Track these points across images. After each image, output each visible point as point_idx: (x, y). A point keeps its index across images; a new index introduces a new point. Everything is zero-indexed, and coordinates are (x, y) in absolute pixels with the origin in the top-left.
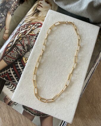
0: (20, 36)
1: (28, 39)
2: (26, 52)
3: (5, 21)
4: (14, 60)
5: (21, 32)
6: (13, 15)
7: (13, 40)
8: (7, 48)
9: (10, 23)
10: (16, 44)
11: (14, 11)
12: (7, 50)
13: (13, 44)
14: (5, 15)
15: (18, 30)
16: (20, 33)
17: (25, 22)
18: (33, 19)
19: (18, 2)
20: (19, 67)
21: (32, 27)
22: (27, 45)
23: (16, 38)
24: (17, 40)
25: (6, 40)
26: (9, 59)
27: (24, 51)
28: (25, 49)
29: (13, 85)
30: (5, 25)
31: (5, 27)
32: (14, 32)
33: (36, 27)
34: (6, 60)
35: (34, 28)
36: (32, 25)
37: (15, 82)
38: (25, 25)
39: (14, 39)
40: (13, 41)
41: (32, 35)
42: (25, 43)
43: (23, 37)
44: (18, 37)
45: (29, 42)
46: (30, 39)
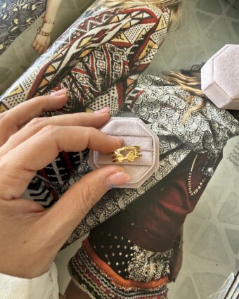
0: (86, 45)
1: (108, 56)
2: (99, 94)
5: (89, 33)
7: (64, 53)
8: (43, 75)
9: (61, 7)
10: (71, 68)
12: (44, 82)
13: (62, 66)
15: (80, 27)
16: (86, 37)
17: (104, 5)
21: (124, 22)
22: (102, 74)
23: (73, 50)
24: (76, 57)
25: (40, 51)
27: (91, 91)
28: (95, 86)
29: (47, 192)
30: (45, 9)
31: (43, 15)
32: (68, 33)
33: (134, 22)
35: (128, 25)
36: (125, 15)
37: (53, 183)
38: (104, 13)
39: (67, 52)
40: (62, 58)
41: (122, 45)
42: (97, 67)
43: (94, 48)
44: (77, 48)
45: (109, 66)
46: (112, 56)
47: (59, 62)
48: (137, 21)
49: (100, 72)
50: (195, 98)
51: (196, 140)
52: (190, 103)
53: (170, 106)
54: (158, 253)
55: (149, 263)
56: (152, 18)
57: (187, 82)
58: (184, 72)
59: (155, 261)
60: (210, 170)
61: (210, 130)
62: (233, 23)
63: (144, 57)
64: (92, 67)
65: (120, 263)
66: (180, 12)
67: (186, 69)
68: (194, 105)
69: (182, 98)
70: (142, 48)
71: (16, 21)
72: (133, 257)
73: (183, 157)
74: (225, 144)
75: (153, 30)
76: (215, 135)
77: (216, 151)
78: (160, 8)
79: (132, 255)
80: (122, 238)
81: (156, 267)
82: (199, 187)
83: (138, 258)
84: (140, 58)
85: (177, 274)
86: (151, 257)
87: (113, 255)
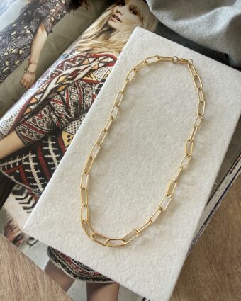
0: (62, 82)
1: (80, 90)
2: (72, 120)
3: (31, 45)
4: (41, 135)
5: (65, 72)
6: (51, 32)
7: (45, 88)
8: (28, 105)
9: (43, 50)
10: (51, 99)
11: (53, 23)
12: (28, 110)
13: (43, 98)
14: (34, 31)
15: (58, 67)
16: (63, 75)
17: (77, 50)
18: (97, 45)
19: (65, 4)
20: (50, 154)
21: (93, 64)
22: (75, 104)
23: (52, 86)
24: (54, 91)
25: (27, 87)
26: (29, 132)
27: (66, 117)
28: (69, 113)
29: (30, 196)
30: (30, 53)
31: (28, 58)
32: (49, 72)
33: (101, 65)
34: (22, 133)
35: (97, 66)
36: (93, 59)
37: (35, 190)
38: (78, 56)
39: (47, 87)
40: (43, 92)
41: (91, 82)
42: (71, 99)
43: (69, 85)
44: (56, 84)
45: (81, 98)
46: (83, 91)
47: (40, 95)
48: (103, 64)
49: (74, 102)
64: (67, 99)
71: (7, 63)
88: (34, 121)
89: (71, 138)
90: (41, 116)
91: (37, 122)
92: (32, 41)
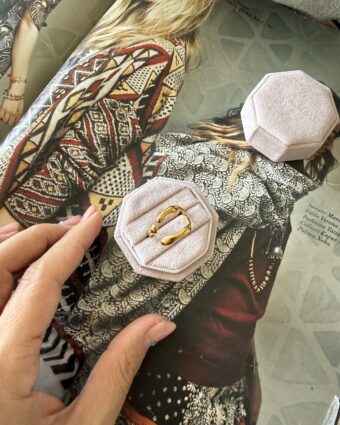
0: (75, 105)
1: (108, 116)
2: (104, 171)
3: (11, 50)
5: (77, 88)
6: (45, 25)
7: (45, 120)
8: (19, 156)
9: (33, 56)
10: (59, 140)
12: (22, 166)
13: (46, 139)
14: (14, 27)
15: (64, 81)
16: (74, 94)
17: (93, 48)
21: (123, 67)
22: (105, 142)
23: (58, 115)
24: (62, 123)
25: (11, 122)
26: (31, 206)
27: (92, 168)
28: (96, 160)
30: (10, 64)
31: (9, 72)
32: (48, 91)
34: (18, 209)
35: (131, 69)
36: (124, 57)
38: (95, 57)
39: (50, 118)
40: (44, 129)
41: (126, 98)
42: (95, 134)
43: (87, 109)
44: (64, 111)
45: (112, 129)
46: (114, 115)
47: (40, 135)
48: (142, 63)
49: (102, 139)
50: (240, 153)
51: (251, 211)
52: (233, 162)
53: (206, 170)
54: (225, 388)
55: (213, 406)
56: (162, 56)
57: (224, 133)
58: (219, 121)
59: (222, 402)
60: (277, 250)
61: (267, 194)
62: (271, 46)
63: (159, 110)
64: (89, 135)
65: (171, 415)
66: (197, 42)
67: (220, 116)
68: (240, 163)
69: (222, 157)
70: (154, 98)
72: (189, 401)
73: (236, 239)
74: (291, 210)
75: (165, 72)
76: (275, 200)
77: (281, 222)
78: (170, 40)
79: (186, 399)
80: (169, 376)
81: (225, 410)
82: (267, 278)
83: (197, 401)
84: (154, 111)
85: (256, 414)
86: (215, 396)
87: (159, 404)
88: (36, 184)
89: (106, 203)
90: (47, 173)
91: (42, 185)
92: (12, 44)
